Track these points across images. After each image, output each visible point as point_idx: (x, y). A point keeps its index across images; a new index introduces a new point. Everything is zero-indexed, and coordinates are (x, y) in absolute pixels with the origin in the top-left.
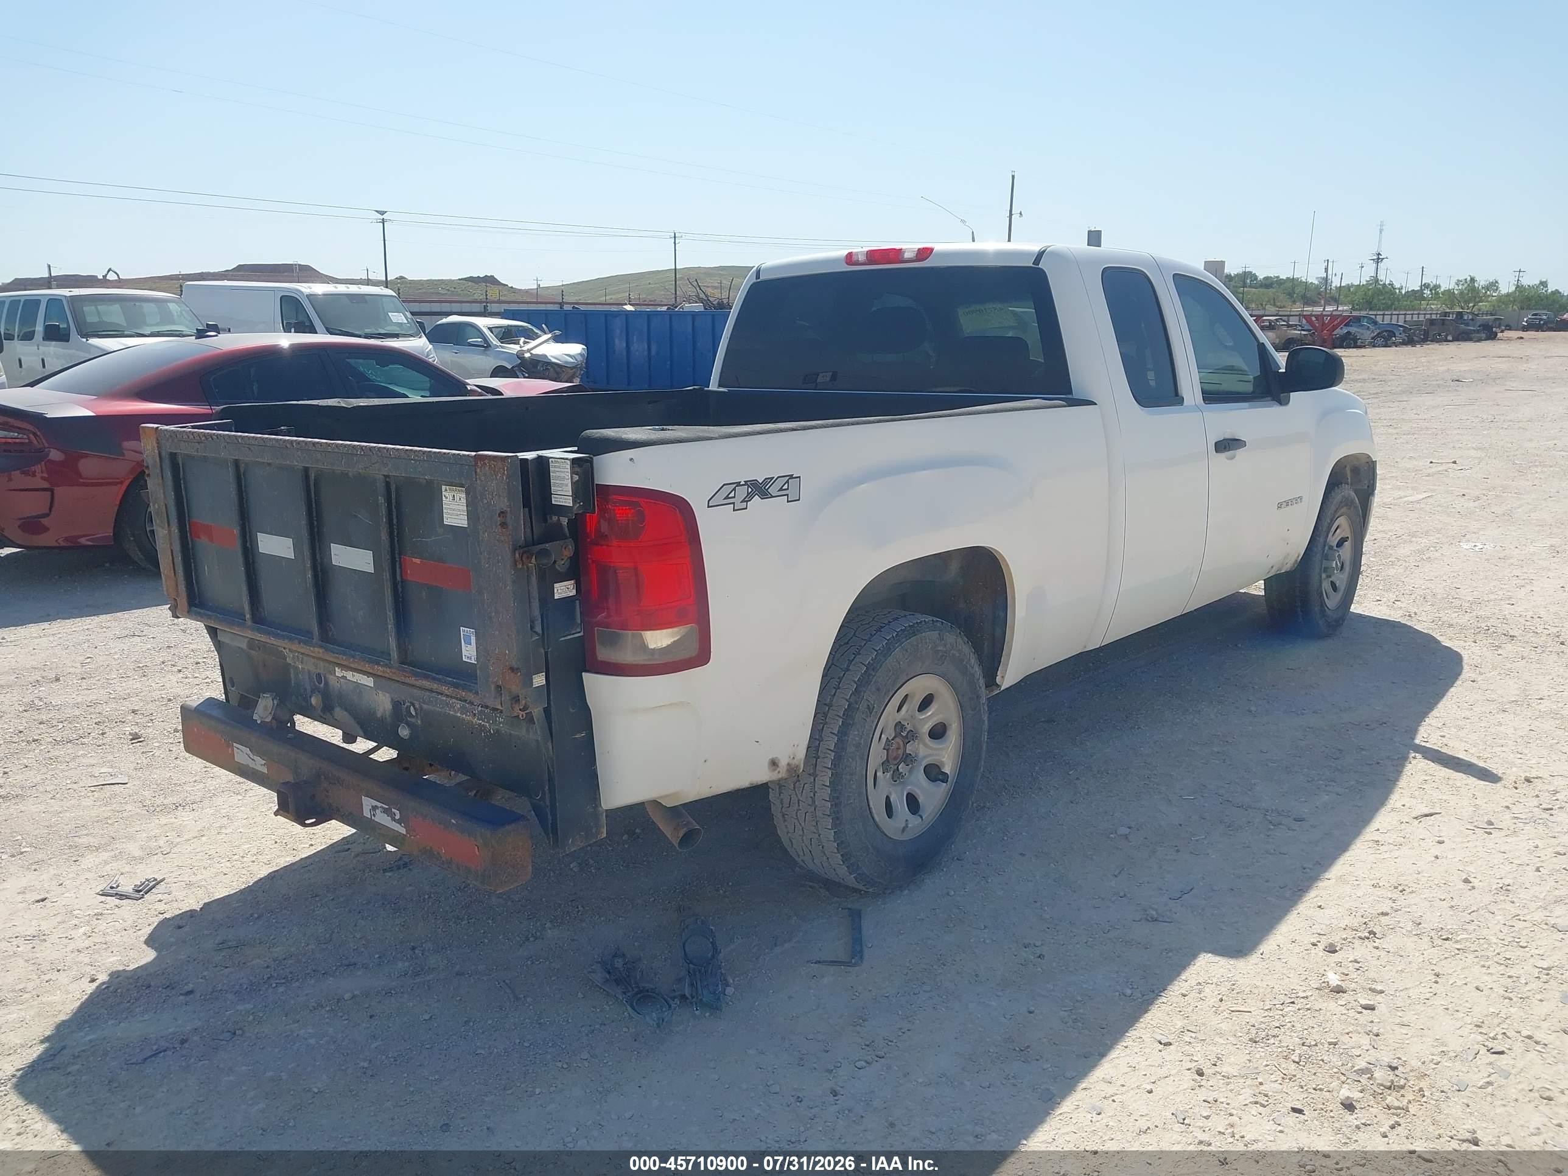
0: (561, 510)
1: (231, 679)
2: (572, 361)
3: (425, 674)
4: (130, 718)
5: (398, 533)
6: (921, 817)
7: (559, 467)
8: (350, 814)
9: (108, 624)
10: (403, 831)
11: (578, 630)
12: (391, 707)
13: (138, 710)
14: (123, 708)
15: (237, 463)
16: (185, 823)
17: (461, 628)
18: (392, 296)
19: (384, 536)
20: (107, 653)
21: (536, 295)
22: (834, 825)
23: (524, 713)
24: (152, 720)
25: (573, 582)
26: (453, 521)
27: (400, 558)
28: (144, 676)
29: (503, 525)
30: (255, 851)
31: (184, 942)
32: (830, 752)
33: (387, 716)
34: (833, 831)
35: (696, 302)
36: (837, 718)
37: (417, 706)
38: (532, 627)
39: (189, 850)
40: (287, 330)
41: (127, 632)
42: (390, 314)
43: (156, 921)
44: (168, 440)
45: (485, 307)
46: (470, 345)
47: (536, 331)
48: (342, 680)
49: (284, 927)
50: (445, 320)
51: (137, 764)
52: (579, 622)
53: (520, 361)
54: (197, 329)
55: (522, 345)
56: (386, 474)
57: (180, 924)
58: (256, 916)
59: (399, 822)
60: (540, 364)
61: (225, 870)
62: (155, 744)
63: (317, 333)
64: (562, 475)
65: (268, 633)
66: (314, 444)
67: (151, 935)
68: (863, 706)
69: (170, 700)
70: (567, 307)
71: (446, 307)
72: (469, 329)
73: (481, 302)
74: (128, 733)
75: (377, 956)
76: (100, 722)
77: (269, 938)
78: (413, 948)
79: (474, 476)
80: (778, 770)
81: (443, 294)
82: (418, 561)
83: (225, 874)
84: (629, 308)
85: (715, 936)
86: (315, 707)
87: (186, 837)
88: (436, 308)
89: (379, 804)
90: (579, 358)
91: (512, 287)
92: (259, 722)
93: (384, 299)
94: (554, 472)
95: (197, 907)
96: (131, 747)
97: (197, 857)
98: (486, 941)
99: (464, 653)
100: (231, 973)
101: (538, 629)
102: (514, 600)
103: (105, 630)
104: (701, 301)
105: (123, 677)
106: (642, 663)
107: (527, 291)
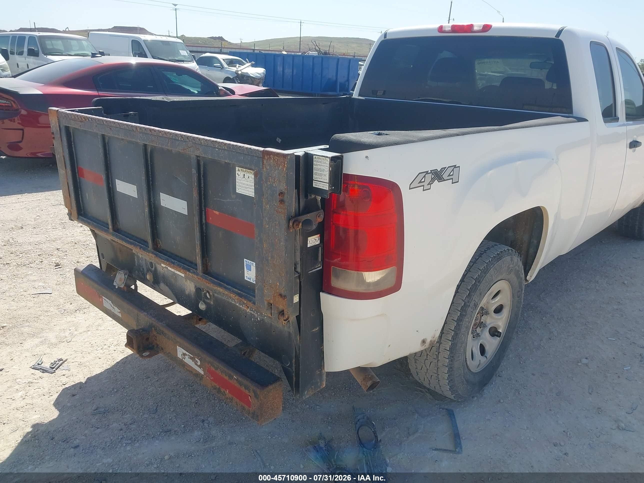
0: (319, 191)
1: (102, 254)
2: (259, 76)
3: (220, 283)
4: (56, 253)
5: (204, 193)
6: (486, 357)
7: (321, 162)
8: (170, 353)
9: (49, 198)
10: (202, 373)
11: (319, 265)
12: (195, 290)
13: (59, 249)
14: (52, 247)
15: (103, 136)
16: (80, 321)
17: (245, 259)
18: (181, 43)
19: (195, 195)
20: (47, 214)
21: (240, 46)
22: (449, 371)
23: (286, 322)
24: (66, 255)
25: (318, 235)
26: (243, 191)
27: (205, 209)
28: (64, 228)
29: (282, 201)
30: (115, 343)
31: (75, 407)
32: (451, 331)
33: (192, 295)
34: (448, 374)
35: (314, 51)
36: (457, 311)
37: (211, 294)
38: (295, 268)
39: (81, 340)
40: (135, 55)
41: (57, 203)
42: (180, 51)
43: (61, 389)
44: (64, 119)
45: (221, 50)
46: (215, 67)
47: (243, 61)
48: (165, 269)
49: (131, 400)
50: (204, 55)
51: (58, 281)
52: (320, 260)
53: (236, 75)
54: (92, 53)
55: (238, 68)
56: (198, 155)
57: (74, 393)
58: (115, 390)
59: (200, 366)
60: (245, 77)
61: (100, 355)
62: (67, 270)
63: (147, 58)
64: (322, 168)
65: (123, 239)
66: (151, 130)
67: (57, 400)
68: (472, 304)
69: (76, 243)
70: (256, 52)
71: (204, 49)
72: (215, 60)
73: (219, 48)
74: (54, 262)
75: (183, 426)
76: (40, 255)
77: (122, 407)
78: (203, 421)
79: (261, 165)
80: (425, 345)
81: (201, 44)
82: (217, 213)
83: (100, 358)
84: (284, 53)
85: (375, 428)
86: (149, 280)
87: (80, 331)
88: (199, 49)
89: (187, 353)
90: (262, 75)
91: (230, 42)
92: (117, 287)
93: (178, 44)
94: (317, 165)
95: (83, 381)
96: (55, 270)
97: (86, 345)
98: (244, 418)
99: (246, 275)
100: (101, 433)
101: (299, 269)
102: (286, 252)
103: (47, 200)
104: (317, 51)
105: (54, 228)
106: (361, 291)
107: (236, 44)
